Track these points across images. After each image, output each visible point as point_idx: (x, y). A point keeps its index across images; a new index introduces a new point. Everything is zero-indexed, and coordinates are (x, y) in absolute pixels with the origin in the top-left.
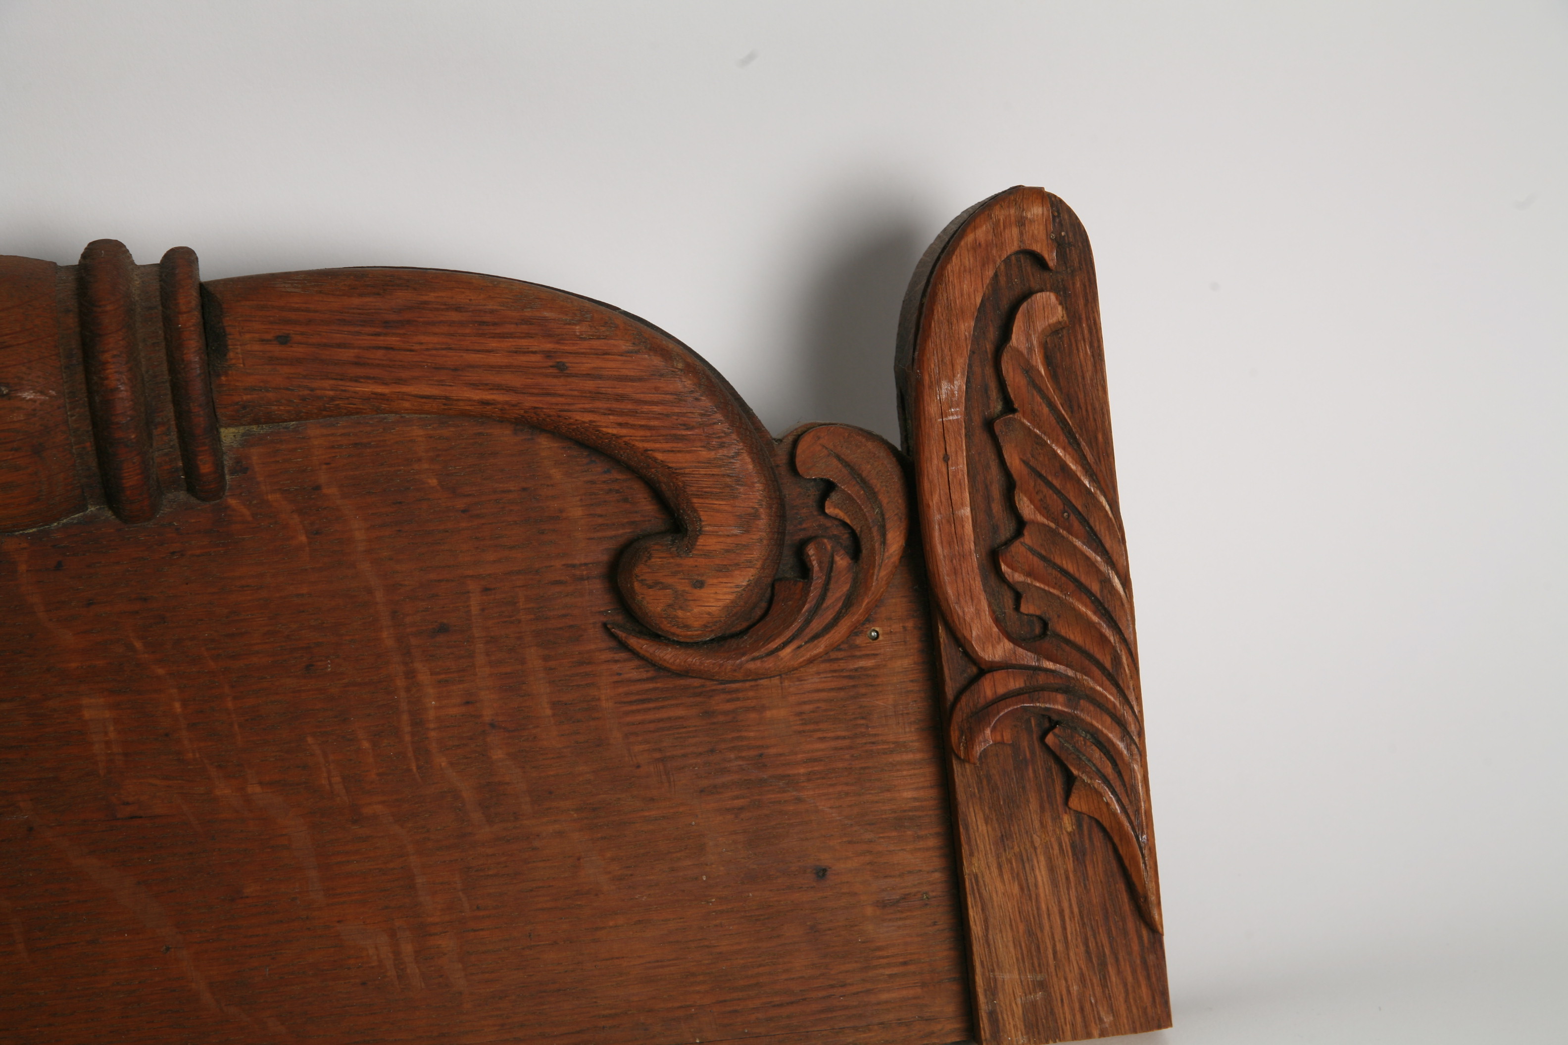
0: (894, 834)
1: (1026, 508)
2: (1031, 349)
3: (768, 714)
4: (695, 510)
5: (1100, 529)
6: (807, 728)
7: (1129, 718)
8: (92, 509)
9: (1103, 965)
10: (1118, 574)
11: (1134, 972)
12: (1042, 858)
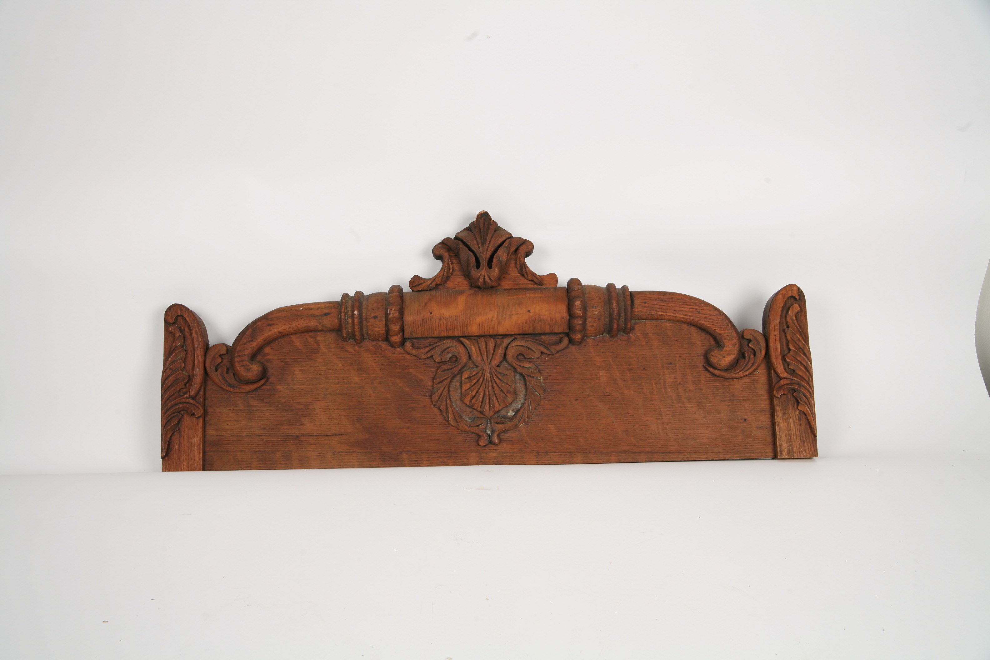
0: (760, 413)
1: (791, 347)
2: (793, 315)
3: (735, 386)
4: (723, 342)
5: (806, 352)
6: (743, 390)
7: (811, 391)
8: (605, 334)
9: (804, 442)
10: (810, 362)
11: (810, 444)
12: (792, 419)
